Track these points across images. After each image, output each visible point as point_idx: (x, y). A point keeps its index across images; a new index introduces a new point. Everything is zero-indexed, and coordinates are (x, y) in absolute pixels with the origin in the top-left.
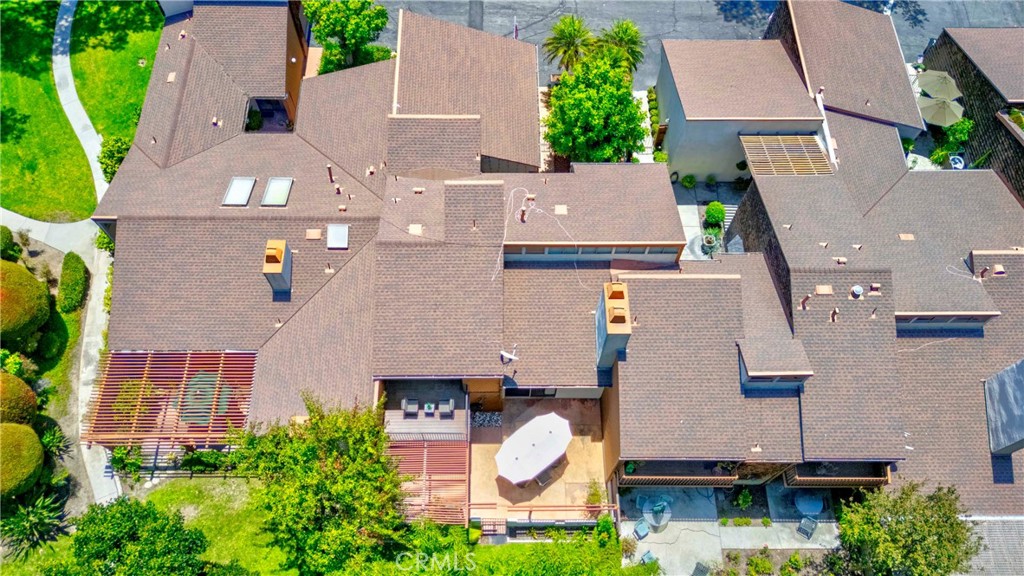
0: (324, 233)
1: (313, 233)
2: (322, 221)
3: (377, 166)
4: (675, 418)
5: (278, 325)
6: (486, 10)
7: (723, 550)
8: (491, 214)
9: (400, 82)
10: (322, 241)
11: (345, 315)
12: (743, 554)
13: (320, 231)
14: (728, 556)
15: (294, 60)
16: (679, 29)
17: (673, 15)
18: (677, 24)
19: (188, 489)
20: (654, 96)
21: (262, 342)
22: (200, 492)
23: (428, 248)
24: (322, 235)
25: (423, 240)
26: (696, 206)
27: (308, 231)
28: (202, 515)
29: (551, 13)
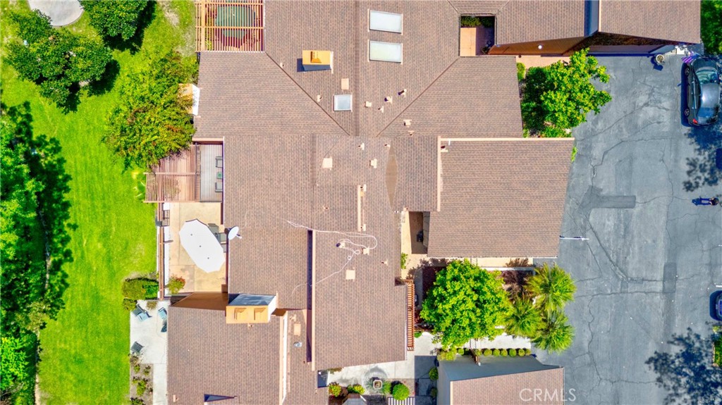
0: (346, 92)
1: (345, 84)
2: (355, 89)
3: (410, 129)
4: (192, 346)
5: (281, 65)
6: (622, 211)
7: (153, 364)
8: (335, 221)
9: (492, 143)
10: (339, 91)
11: (280, 113)
12: (151, 377)
13: (348, 88)
14: (149, 368)
15: (540, 47)
16: (603, 383)
17: (620, 380)
18: (609, 383)
19: (189, 17)
20: (521, 354)
21: (270, 55)
22: (187, 25)
23: (310, 174)
24: (345, 91)
25: (317, 170)
26: (413, 377)
27: (348, 80)
28: (173, 29)
29: (620, 269)
